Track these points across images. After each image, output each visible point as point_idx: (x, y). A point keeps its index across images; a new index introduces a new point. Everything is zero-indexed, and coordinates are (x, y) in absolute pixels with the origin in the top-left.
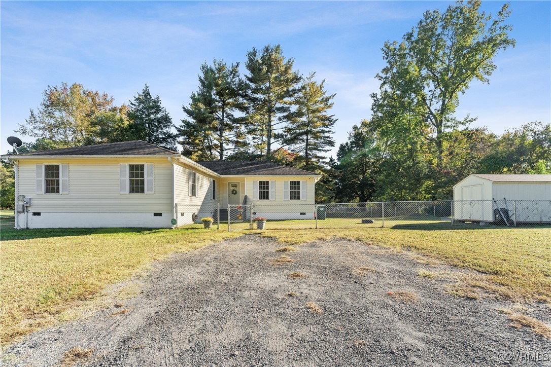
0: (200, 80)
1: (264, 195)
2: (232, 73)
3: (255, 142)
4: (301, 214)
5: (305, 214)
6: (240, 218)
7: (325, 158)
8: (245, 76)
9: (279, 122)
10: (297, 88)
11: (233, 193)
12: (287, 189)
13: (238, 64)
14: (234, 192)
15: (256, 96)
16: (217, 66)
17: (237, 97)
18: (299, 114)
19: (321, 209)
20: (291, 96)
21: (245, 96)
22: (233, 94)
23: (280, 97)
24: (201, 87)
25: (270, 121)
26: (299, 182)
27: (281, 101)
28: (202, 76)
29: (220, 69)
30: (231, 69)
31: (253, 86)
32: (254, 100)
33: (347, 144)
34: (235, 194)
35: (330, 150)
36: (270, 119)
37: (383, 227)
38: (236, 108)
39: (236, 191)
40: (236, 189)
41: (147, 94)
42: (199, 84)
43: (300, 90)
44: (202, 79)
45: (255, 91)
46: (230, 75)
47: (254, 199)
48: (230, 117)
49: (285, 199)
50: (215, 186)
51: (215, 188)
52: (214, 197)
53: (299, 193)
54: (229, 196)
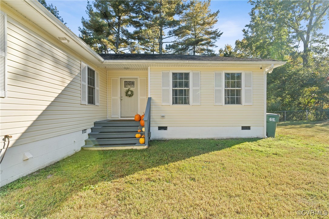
1: (181, 97)
4: (244, 128)
6: (142, 140)
9: (169, 36)
11: (127, 95)
12: (221, 86)
14: (129, 93)
19: (270, 119)
25: (161, 35)
26: (239, 75)
34: (130, 96)
36: (161, 33)
38: (130, 24)
39: (132, 92)
40: (132, 89)
47: (164, 104)
48: (125, 33)
49: (217, 104)
50: (94, 80)
51: (94, 85)
52: (91, 101)
53: (239, 92)
54: (121, 100)
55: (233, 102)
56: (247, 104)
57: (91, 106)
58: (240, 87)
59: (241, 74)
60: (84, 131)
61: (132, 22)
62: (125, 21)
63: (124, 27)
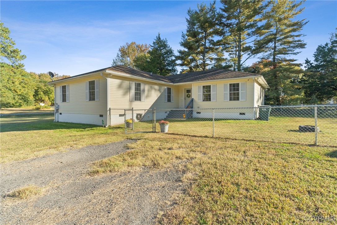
0: (187, 21)
1: (207, 98)
2: (211, 10)
3: (231, 57)
4: (241, 114)
5: (244, 114)
6: (184, 117)
7: (295, 60)
8: (220, 8)
9: (248, 37)
10: (264, 5)
11: (187, 96)
12: (227, 91)
13: (215, 3)
14: (189, 96)
15: (229, 22)
16: (200, 8)
17: (216, 27)
18: (268, 26)
20: (259, 13)
21: (221, 24)
22: (212, 25)
23: (249, 17)
24: (188, 26)
25: (240, 39)
26: (238, 85)
27: (250, 20)
28: (188, 18)
29: (202, 10)
30: (210, 8)
31: (226, 15)
32: (228, 25)
33: (327, 45)
35: (300, 52)
37: (314, 145)
38: (215, 34)
40: (190, 94)
41: (159, 38)
42: (187, 23)
43: (267, 6)
44: (188, 19)
45: (228, 18)
46: (210, 12)
47: (199, 101)
48: (211, 42)
49: (225, 101)
50: (170, 92)
51: (170, 94)
52: (169, 100)
53: (238, 94)
54: (185, 99)
55: (234, 100)
56: (242, 100)
57: (169, 103)
58: (239, 91)
59: (239, 84)
60: (166, 112)
61: (217, 33)
62: (211, 34)
63: (210, 38)
